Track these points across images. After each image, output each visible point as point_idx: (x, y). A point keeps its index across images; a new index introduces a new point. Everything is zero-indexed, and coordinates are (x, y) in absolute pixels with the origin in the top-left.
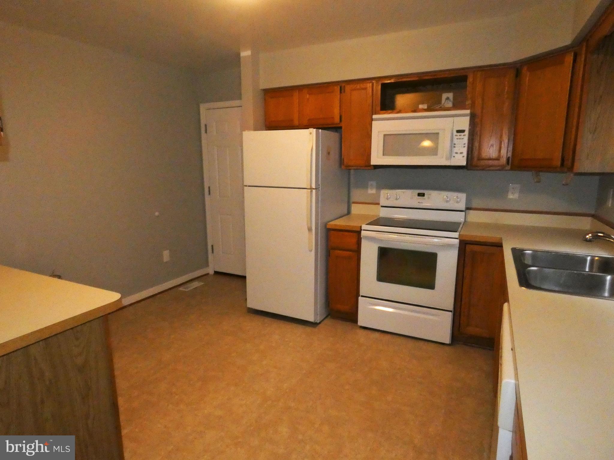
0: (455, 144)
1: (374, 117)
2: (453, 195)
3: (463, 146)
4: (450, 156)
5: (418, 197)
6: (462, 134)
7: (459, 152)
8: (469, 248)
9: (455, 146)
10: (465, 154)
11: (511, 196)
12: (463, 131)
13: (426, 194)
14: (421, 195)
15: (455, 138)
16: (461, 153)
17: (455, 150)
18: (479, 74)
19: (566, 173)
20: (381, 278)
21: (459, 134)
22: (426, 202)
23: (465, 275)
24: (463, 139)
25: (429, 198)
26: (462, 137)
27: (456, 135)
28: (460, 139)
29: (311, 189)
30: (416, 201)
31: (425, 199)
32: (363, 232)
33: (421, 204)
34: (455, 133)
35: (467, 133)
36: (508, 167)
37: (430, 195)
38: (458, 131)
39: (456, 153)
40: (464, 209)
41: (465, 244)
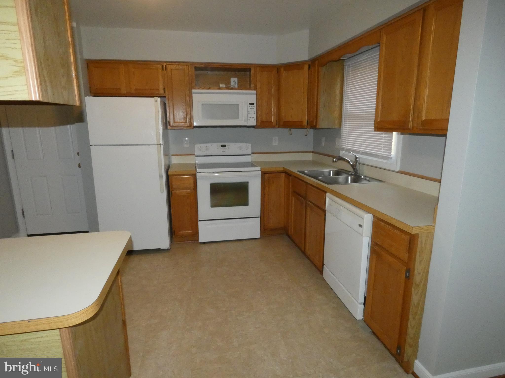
0: (249, 112)
1: (194, 91)
2: (243, 145)
3: (254, 113)
4: (247, 120)
5: (222, 147)
6: (253, 105)
7: (252, 117)
8: (267, 176)
9: (249, 113)
10: (255, 118)
11: (274, 144)
12: (253, 104)
13: (226, 145)
14: (223, 146)
15: (249, 108)
16: (253, 118)
17: (249, 116)
18: (258, 68)
19: (306, 128)
20: (214, 205)
21: (251, 105)
22: (226, 151)
23: (265, 193)
24: (253, 108)
25: (229, 148)
26: (253, 107)
27: (249, 106)
28: (252, 108)
29: (160, 145)
30: (221, 151)
31: (226, 149)
32: (197, 174)
33: (224, 152)
34: (249, 105)
35: (255, 105)
36: (277, 126)
37: (229, 145)
38: (251, 104)
39: (250, 118)
40: (251, 153)
41: (264, 173)
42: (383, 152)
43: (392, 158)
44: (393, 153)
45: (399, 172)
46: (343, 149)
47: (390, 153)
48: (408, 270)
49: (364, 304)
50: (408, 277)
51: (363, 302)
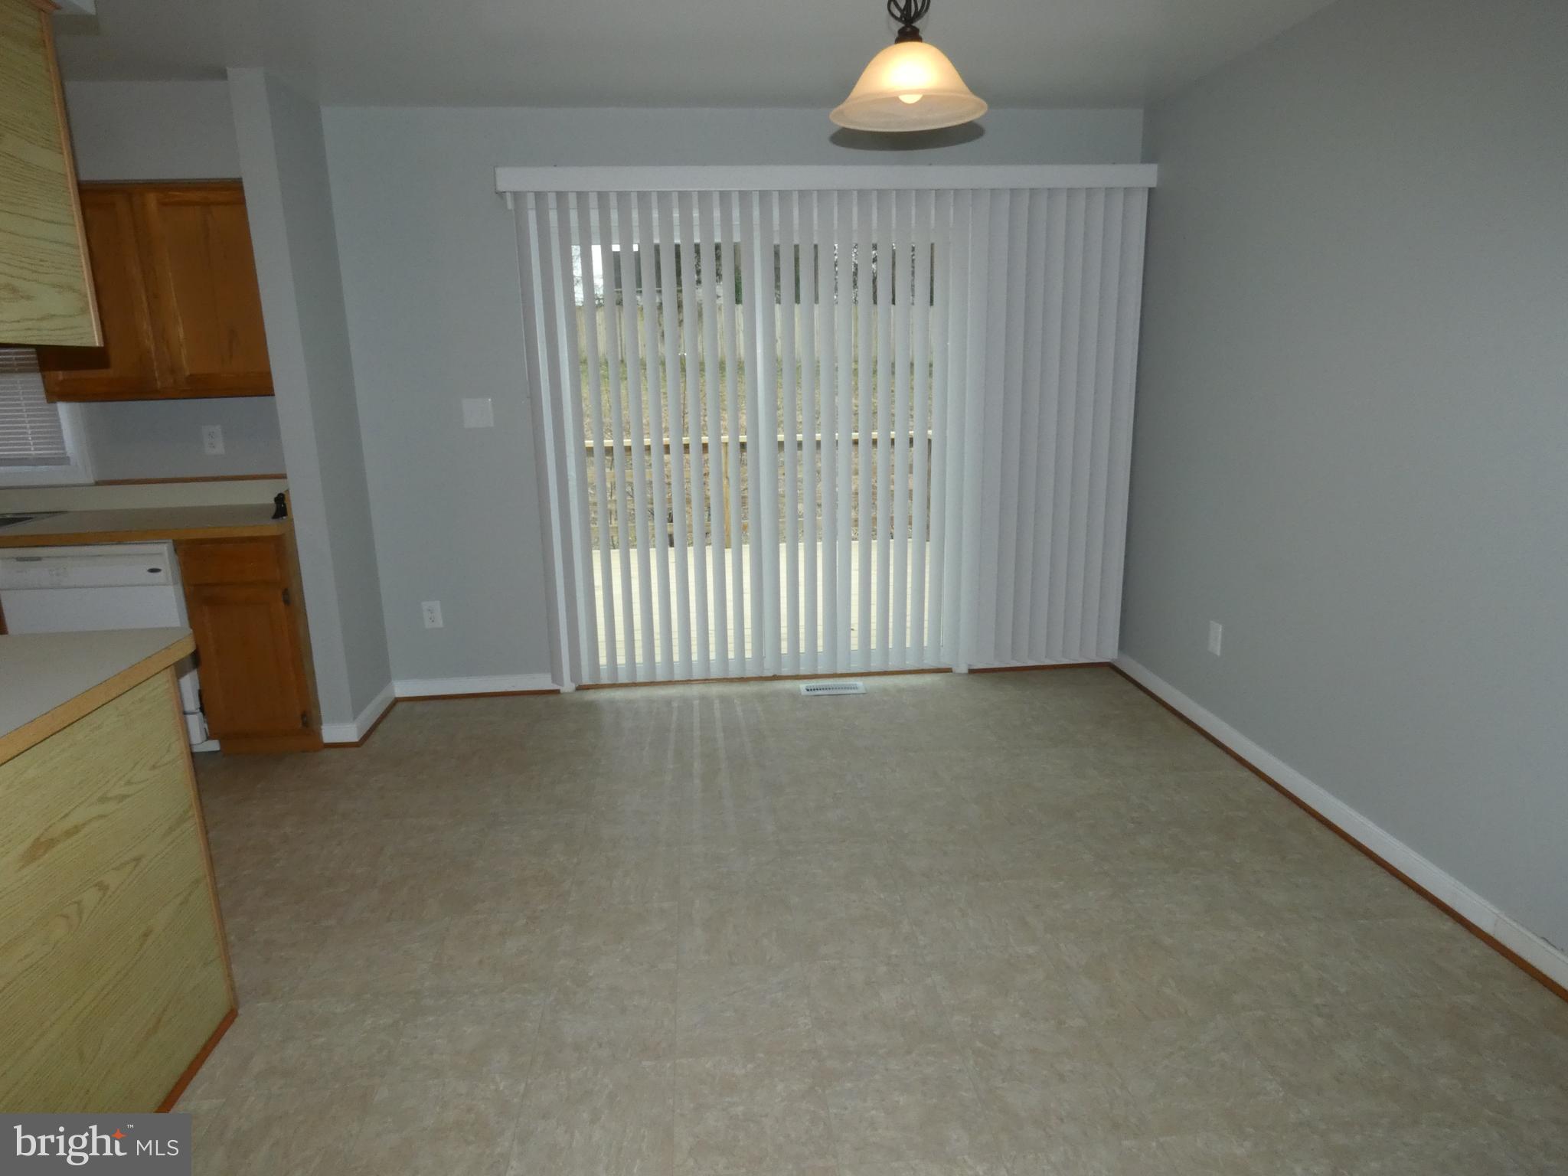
42: (42, 449)
43: (68, 458)
44: (70, 448)
45: (98, 483)
48: (286, 592)
49: (202, 709)
50: (287, 602)
51: (198, 706)
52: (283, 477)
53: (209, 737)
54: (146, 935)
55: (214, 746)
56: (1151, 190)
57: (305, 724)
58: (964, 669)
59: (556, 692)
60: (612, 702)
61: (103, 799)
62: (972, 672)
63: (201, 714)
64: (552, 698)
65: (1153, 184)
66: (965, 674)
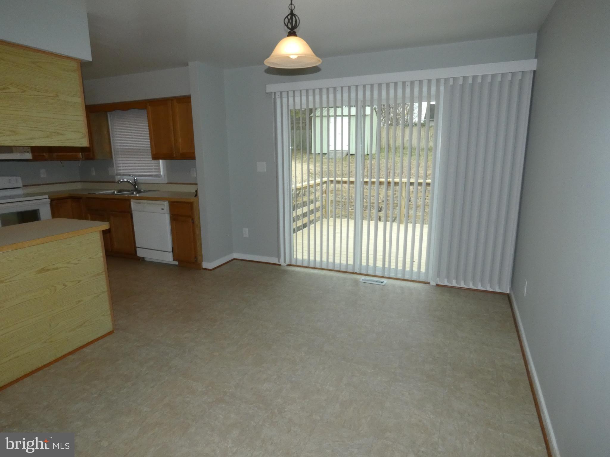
7: (26, 152)
10: (30, 152)
11: (42, 176)
16: (28, 152)
17: (24, 150)
40: (22, 186)
41: (52, 200)
42: (155, 173)
43: (161, 176)
44: (162, 173)
45: (167, 183)
46: (118, 175)
47: (160, 173)
48: (193, 219)
49: (172, 251)
50: (193, 223)
51: (172, 250)
52: (197, 184)
53: (174, 260)
54: (79, 301)
55: (176, 263)
56: (535, 72)
57: (196, 261)
58: (433, 283)
59: (280, 265)
60: (293, 271)
61: (68, 263)
62: (437, 285)
63: (172, 253)
64: (277, 267)
65: (535, 69)
66: (434, 286)
